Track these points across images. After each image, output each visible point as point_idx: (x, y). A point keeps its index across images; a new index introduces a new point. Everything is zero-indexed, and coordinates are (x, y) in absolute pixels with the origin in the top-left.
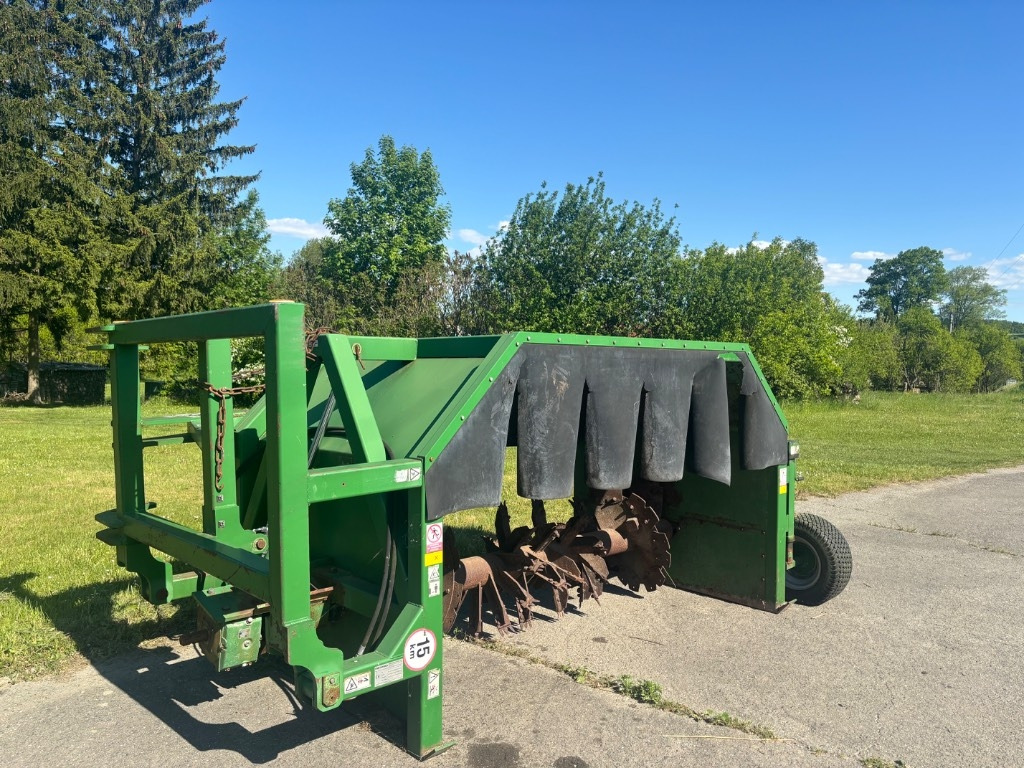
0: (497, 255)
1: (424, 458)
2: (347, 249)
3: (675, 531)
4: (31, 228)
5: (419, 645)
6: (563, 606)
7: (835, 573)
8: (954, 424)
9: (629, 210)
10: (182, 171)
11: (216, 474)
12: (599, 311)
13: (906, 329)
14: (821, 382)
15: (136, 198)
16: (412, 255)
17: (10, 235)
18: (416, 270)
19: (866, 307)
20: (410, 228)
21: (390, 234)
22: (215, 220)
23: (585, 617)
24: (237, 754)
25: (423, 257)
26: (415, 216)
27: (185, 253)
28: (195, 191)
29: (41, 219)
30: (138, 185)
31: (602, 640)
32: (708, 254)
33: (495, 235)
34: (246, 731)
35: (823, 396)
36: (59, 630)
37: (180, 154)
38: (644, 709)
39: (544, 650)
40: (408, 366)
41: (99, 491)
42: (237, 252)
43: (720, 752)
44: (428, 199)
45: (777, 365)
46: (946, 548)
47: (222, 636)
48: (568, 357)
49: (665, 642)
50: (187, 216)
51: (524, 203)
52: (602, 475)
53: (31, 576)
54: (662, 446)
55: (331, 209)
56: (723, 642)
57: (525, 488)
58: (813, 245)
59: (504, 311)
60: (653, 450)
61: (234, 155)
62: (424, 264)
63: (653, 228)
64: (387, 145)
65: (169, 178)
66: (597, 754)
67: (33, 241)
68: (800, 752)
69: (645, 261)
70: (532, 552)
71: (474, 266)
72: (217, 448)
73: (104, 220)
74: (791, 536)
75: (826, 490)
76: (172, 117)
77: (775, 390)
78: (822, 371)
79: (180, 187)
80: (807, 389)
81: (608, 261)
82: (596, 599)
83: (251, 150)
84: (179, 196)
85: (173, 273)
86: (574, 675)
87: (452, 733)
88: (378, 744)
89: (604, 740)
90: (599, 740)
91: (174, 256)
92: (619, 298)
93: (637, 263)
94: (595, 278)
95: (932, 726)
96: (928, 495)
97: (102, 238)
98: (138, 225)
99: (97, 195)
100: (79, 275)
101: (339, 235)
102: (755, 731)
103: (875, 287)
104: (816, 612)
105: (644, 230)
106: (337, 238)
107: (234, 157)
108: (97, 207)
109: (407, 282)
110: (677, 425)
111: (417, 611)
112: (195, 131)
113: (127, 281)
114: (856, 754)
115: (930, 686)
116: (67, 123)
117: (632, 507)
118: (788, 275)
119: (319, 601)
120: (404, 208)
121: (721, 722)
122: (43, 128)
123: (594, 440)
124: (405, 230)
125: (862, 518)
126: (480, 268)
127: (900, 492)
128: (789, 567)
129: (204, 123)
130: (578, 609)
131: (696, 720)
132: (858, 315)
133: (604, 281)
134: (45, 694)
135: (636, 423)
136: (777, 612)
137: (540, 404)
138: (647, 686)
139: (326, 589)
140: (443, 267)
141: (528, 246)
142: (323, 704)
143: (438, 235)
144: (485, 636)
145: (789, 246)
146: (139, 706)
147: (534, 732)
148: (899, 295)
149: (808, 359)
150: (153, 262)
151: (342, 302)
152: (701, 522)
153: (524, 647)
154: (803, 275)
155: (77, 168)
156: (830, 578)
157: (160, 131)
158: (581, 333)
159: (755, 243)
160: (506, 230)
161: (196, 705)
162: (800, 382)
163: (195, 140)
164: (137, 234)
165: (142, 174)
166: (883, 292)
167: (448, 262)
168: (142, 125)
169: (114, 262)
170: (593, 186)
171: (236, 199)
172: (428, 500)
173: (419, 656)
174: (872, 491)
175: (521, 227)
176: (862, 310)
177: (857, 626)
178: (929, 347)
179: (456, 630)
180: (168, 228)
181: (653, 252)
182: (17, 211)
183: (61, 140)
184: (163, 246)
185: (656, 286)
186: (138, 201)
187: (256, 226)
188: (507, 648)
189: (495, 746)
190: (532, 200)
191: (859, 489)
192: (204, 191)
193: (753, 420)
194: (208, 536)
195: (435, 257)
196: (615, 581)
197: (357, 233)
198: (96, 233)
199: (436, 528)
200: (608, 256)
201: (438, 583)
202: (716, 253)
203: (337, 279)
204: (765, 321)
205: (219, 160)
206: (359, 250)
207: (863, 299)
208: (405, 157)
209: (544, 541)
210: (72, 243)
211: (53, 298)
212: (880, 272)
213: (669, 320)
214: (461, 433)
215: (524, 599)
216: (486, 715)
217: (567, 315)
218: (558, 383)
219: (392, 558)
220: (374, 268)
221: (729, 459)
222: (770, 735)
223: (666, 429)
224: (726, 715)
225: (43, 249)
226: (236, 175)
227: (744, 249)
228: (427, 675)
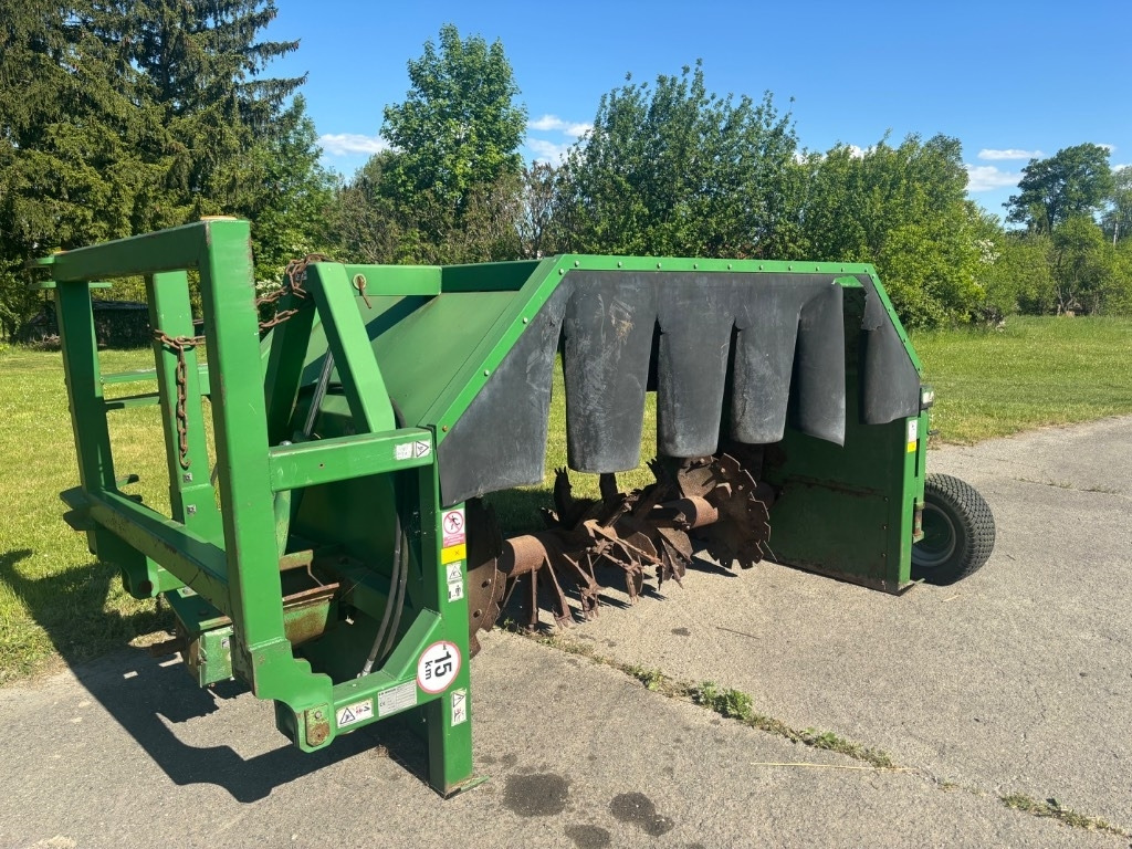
0: (580, 164)
1: (435, 427)
2: (409, 162)
3: (777, 497)
4: (52, 146)
5: (437, 661)
6: (637, 589)
7: (973, 547)
8: (1116, 354)
9: (735, 105)
10: (216, 74)
11: (180, 448)
12: (700, 229)
13: (1062, 242)
14: (960, 307)
15: (167, 108)
16: (483, 167)
17: (29, 156)
18: (488, 185)
19: (1017, 216)
20: (480, 135)
21: (458, 143)
22: (259, 132)
23: (663, 602)
24: (221, 788)
25: (496, 169)
26: (485, 121)
27: (226, 171)
28: (232, 97)
29: (63, 136)
30: (168, 93)
31: (682, 632)
32: (830, 158)
33: (577, 141)
34: (237, 756)
35: (961, 323)
36: (38, 624)
37: (213, 55)
38: (729, 726)
39: (612, 645)
40: (431, 302)
41: (124, 449)
42: (285, 170)
43: (821, 785)
44: (501, 99)
45: (907, 288)
46: (1109, 506)
47: (200, 647)
48: (632, 287)
49: (760, 635)
50: (227, 129)
51: (609, 99)
52: (679, 439)
53: (27, 553)
54: (758, 400)
55: (387, 117)
56: (831, 635)
57: (577, 460)
58: (957, 142)
59: (590, 231)
60: (746, 404)
61: (275, 53)
62: (497, 177)
63: (765, 127)
64: (449, 34)
65: (203, 83)
66: (666, 789)
67: (56, 163)
68: (924, 786)
69: (755, 168)
70: (598, 529)
71: (555, 179)
72: (178, 415)
73: (133, 135)
74: (921, 503)
75: (962, 436)
76: (201, 9)
77: (904, 319)
78: (962, 295)
79: (214, 93)
80: (943, 315)
81: (712, 169)
82: (678, 581)
83: (294, 46)
84: (215, 104)
85: (215, 196)
86: (645, 679)
87: (488, 760)
88: (397, 774)
89: (677, 769)
90: (670, 770)
91: (215, 176)
92: (724, 212)
93: (745, 170)
94: (696, 190)
95: (1094, 749)
96: (1085, 440)
97: (132, 156)
98: (171, 141)
99: (122, 106)
100: (110, 201)
101: (399, 147)
102: (867, 756)
103: (1029, 192)
104: (947, 593)
105: (754, 130)
106: (398, 150)
107: (275, 56)
108: (124, 120)
109: (479, 200)
110: (777, 372)
111: (434, 619)
112: (229, 25)
113: (164, 207)
114: (996, 789)
115: (1091, 693)
116: (84, 22)
117: (723, 470)
118: (926, 179)
119: (325, 599)
120: (472, 112)
121: (827, 744)
122: (56, 27)
123: (669, 395)
124: (474, 138)
125: (1006, 471)
126: (561, 181)
127: (1051, 437)
128: (916, 540)
129: (239, 15)
130: (657, 592)
131: (794, 741)
132: (1008, 227)
133: (708, 192)
134: (12, 705)
135: (724, 371)
136: (900, 593)
137: (595, 352)
138: (733, 698)
139: (331, 586)
140: (518, 181)
141: (617, 152)
142: (307, 744)
143: (513, 142)
144: (542, 628)
145: (929, 145)
146: (116, 723)
147: (591, 758)
148: (1056, 202)
149: (945, 280)
150: (192, 184)
151: (406, 226)
152: (810, 485)
153: (588, 642)
154: (944, 179)
155: (97, 75)
156: (966, 553)
157: (188, 27)
158: (681, 256)
159: (886, 143)
160: (590, 135)
161: (185, 721)
162: (935, 308)
163: (231, 37)
164: (170, 152)
165: (172, 79)
166: (1038, 199)
167: (525, 174)
168: (166, 20)
169: (147, 184)
170: (691, 77)
171: (281, 106)
172: (441, 482)
173: (437, 675)
174: (1018, 436)
175: (608, 130)
176: (1011, 220)
177: (998, 612)
178: (1088, 263)
179: (507, 621)
180: (205, 142)
181: (765, 156)
182: (35, 128)
183: (78, 43)
184: (200, 164)
185: (768, 197)
186: (170, 112)
187: (306, 139)
188: (567, 642)
189: (538, 778)
190: (619, 95)
191: (1003, 435)
192: (244, 98)
193: (877, 361)
194: (176, 525)
195: (510, 168)
196: (704, 555)
197: (419, 144)
198: (124, 151)
199: (455, 516)
200: (711, 163)
201: (461, 584)
202: (839, 157)
203: (398, 198)
204: (895, 237)
205: (258, 60)
206: (422, 163)
207: (1014, 207)
208: (471, 50)
209: (612, 515)
210: (100, 163)
211: (83, 227)
212: (1035, 174)
213: (782, 238)
214: (485, 393)
215: (587, 586)
216: (532, 735)
217: (662, 235)
218: (618, 324)
219: (402, 552)
220: (439, 185)
221: (843, 413)
222: (887, 763)
223: (762, 379)
224: (831, 735)
225: (66, 171)
226: (279, 78)
227: (874, 150)
228: (450, 697)
